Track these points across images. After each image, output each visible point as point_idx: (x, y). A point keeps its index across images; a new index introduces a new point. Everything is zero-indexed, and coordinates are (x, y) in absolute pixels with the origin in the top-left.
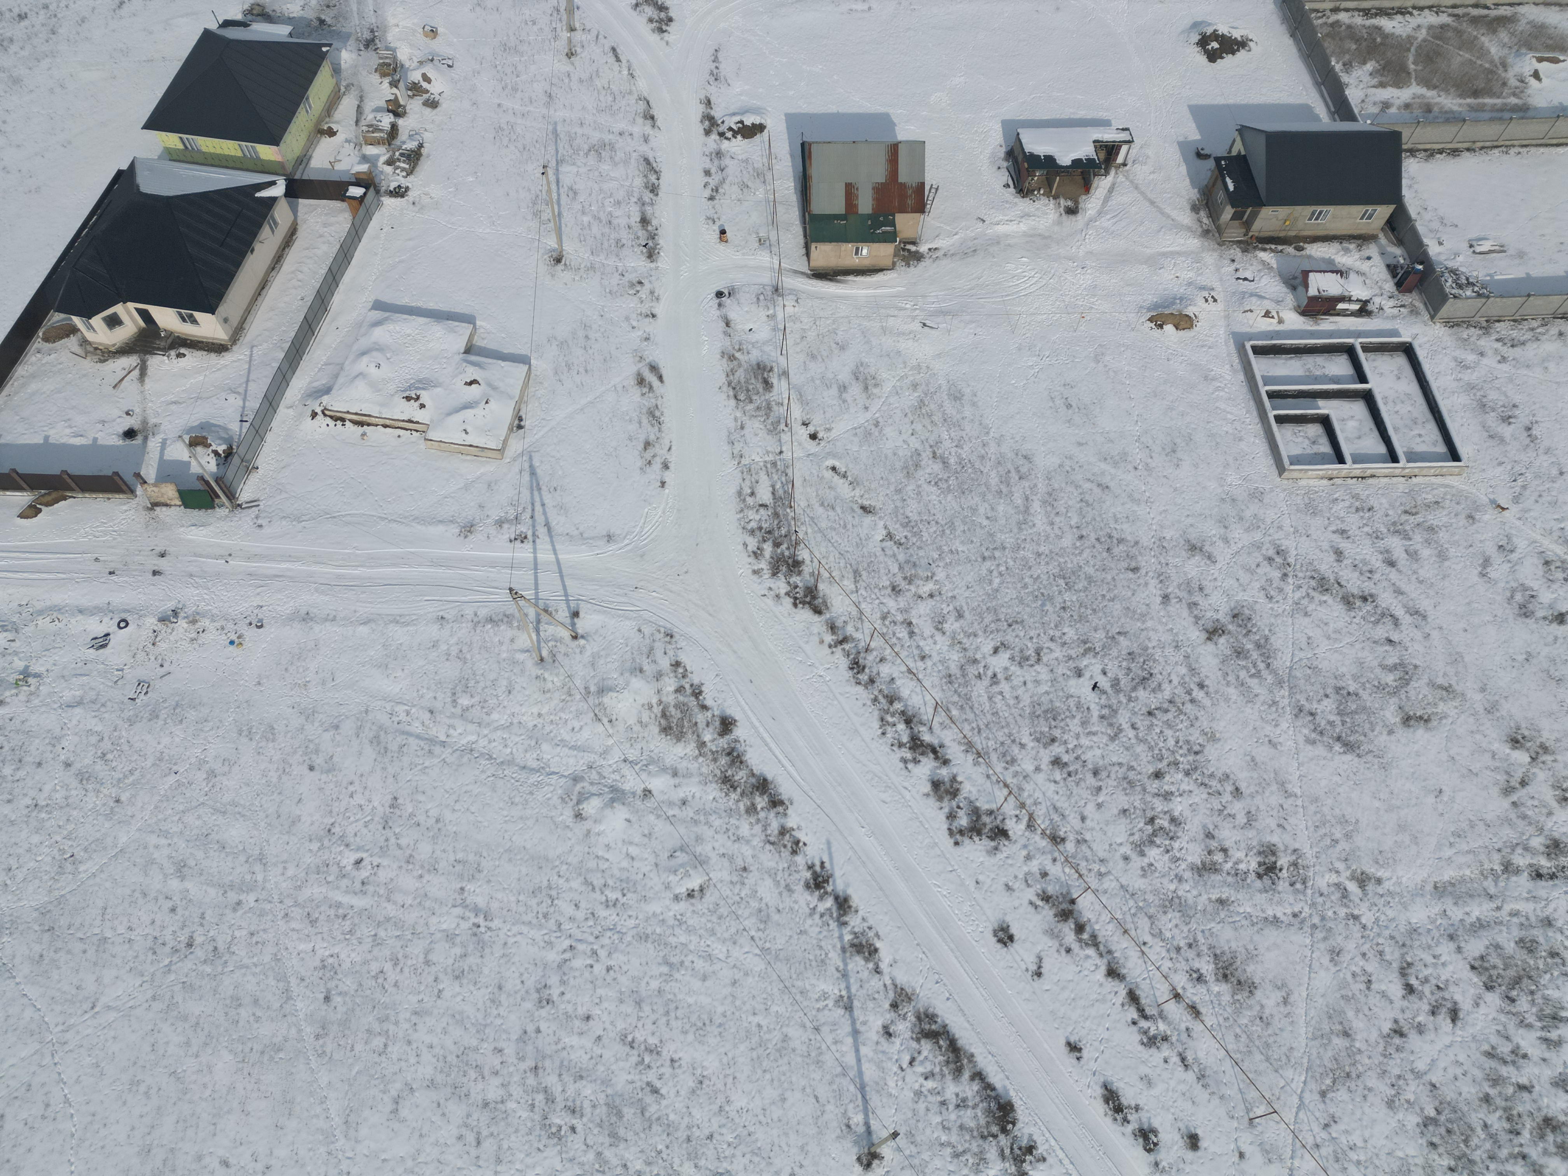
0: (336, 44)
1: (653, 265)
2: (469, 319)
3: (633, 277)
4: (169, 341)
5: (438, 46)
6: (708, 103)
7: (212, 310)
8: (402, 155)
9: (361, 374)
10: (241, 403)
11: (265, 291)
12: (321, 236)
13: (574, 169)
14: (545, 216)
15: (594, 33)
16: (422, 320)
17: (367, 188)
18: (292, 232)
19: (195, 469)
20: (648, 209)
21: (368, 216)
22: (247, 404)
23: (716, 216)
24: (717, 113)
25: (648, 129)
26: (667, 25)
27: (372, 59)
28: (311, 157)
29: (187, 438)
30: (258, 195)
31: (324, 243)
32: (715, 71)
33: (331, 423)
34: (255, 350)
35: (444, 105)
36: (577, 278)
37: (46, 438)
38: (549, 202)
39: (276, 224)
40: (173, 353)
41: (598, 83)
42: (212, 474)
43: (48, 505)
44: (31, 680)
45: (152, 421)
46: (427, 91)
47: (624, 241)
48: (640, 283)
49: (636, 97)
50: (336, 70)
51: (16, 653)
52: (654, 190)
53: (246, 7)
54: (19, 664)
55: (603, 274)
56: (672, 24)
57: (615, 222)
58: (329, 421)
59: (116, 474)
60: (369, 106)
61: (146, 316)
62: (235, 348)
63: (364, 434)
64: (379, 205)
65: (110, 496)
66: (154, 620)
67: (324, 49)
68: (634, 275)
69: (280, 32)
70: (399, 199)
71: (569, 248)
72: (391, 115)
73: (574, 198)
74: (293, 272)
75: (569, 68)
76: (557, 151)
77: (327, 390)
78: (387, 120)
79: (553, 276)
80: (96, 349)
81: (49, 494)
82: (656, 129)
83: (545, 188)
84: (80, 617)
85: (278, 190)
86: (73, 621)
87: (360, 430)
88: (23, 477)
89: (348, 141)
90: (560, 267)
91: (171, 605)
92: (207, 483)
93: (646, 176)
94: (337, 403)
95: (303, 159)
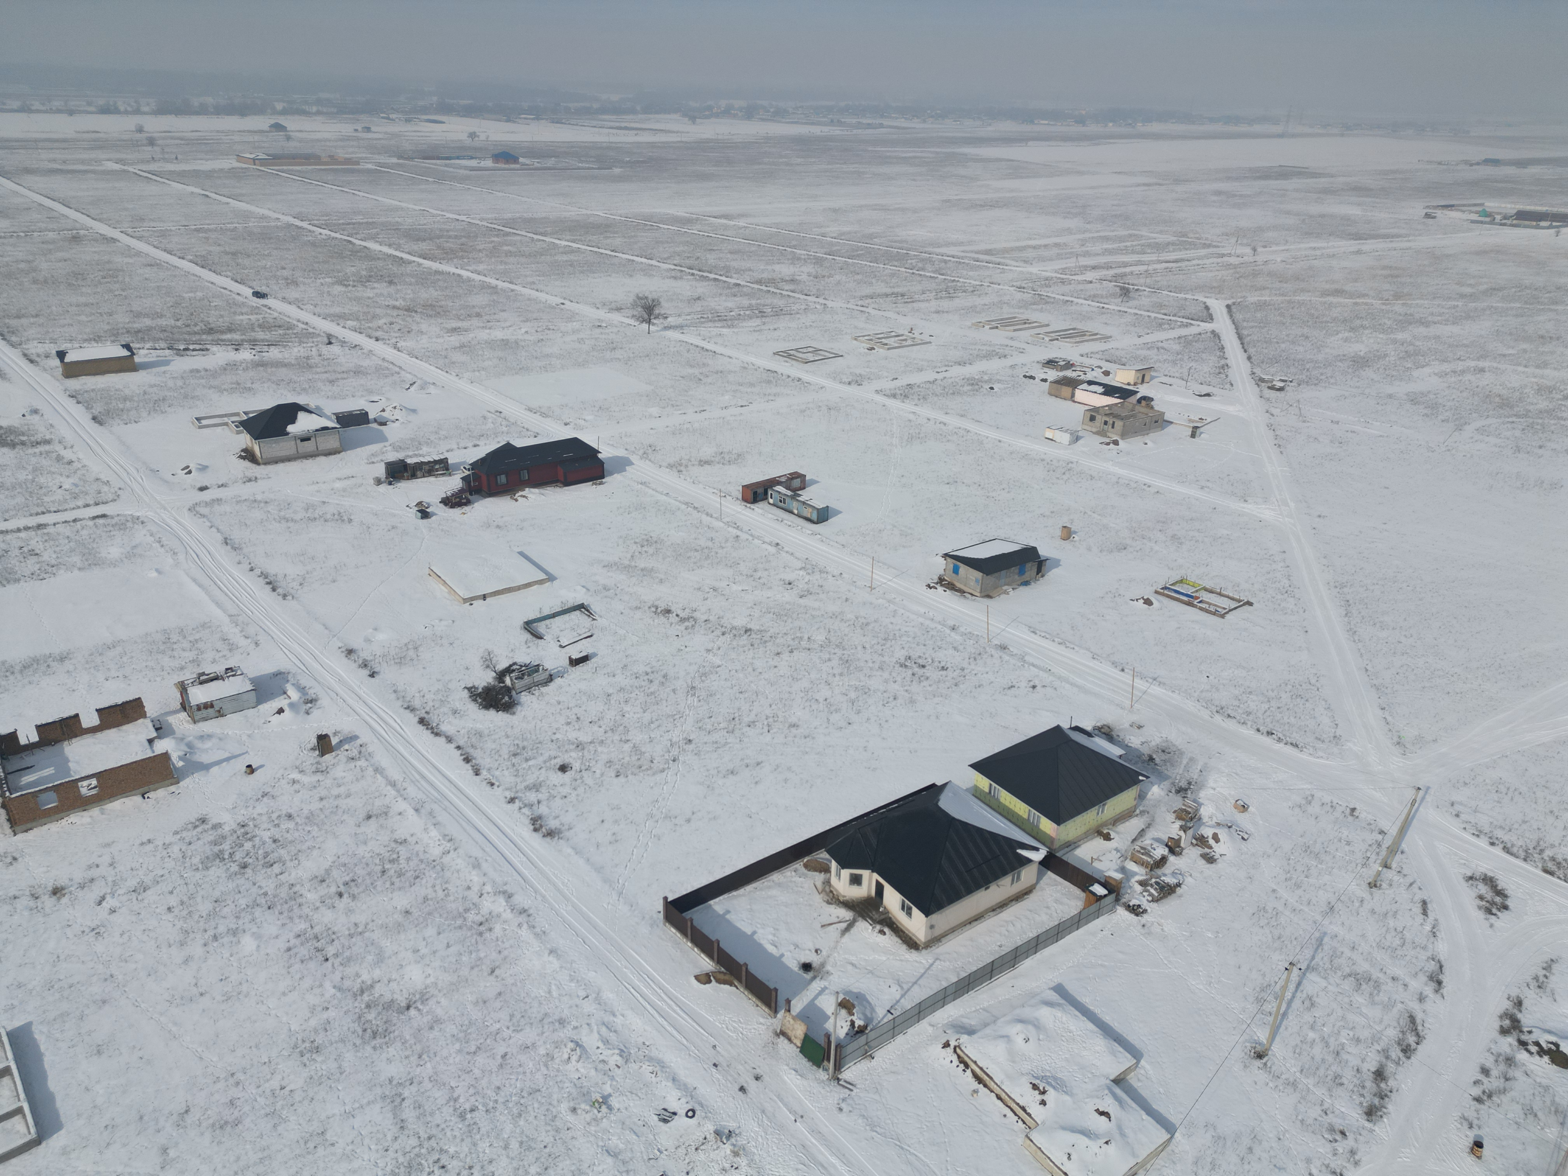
0: (1153, 778)
1: (1368, 1125)
2: (1136, 1054)
3: (1338, 1123)
4: (883, 917)
5: (1242, 820)
6: (1519, 1004)
7: (927, 913)
8: (1157, 883)
9: (1007, 1037)
10: (898, 997)
11: (976, 923)
12: (1048, 908)
13: (1324, 983)
14: (1268, 1007)
15: (1409, 880)
16: (1091, 1026)
17: (1110, 892)
18: (1027, 892)
19: (829, 1026)
20: (1391, 1067)
21: (1097, 914)
22: (903, 1000)
23: (1475, 1122)
24: (1526, 1019)
25: (1429, 990)
26: (1499, 910)
27: (1177, 803)
28: (1079, 846)
29: (841, 997)
30: (1019, 851)
31: (1047, 914)
32: (1541, 979)
33: (956, 1062)
34: (938, 962)
35: (1220, 865)
36: (1271, 1084)
37: (754, 933)
38: (1279, 997)
39: (1019, 878)
40: (878, 927)
41: (1392, 923)
42: (838, 1038)
43: (719, 981)
44: (604, 1109)
45: (828, 967)
46: (1211, 848)
47: (1344, 1080)
48: (1343, 1133)
49: (1429, 954)
50: (1141, 797)
51: (612, 1078)
52: (1407, 1051)
53: (1099, 724)
54: (608, 1089)
55: (1303, 1098)
56: (1506, 912)
57: (1345, 1056)
58: (955, 1058)
59: (776, 990)
60: (1152, 834)
61: (880, 889)
62: (924, 951)
63: (975, 1091)
64: (1112, 910)
65: (759, 1004)
66: (712, 1128)
67: (1141, 778)
68: (1339, 1121)
69: (1114, 751)
70: (1133, 916)
71: (1277, 1049)
72: (1167, 850)
73: (1309, 1009)
74: (1007, 922)
75: (1366, 895)
76: (1313, 958)
77: (971, 1032)
78: (1160, 851)
79: (1245, 1066)
80: (831, 892)
81: (725, 974)
82: (1438, 996)
83: (1281, 983)
84: (670, 1084)
85: (1037, 856)
86: (664, 1083)
87: (975, 1085)
88: (720, 950)
89: (1117, 850)
90: (1258, 1063)
91: (732, 1125)
92: (829, 1043)
93: (1403, 1032)
94: (972, 1048)
95: (1071, 845)
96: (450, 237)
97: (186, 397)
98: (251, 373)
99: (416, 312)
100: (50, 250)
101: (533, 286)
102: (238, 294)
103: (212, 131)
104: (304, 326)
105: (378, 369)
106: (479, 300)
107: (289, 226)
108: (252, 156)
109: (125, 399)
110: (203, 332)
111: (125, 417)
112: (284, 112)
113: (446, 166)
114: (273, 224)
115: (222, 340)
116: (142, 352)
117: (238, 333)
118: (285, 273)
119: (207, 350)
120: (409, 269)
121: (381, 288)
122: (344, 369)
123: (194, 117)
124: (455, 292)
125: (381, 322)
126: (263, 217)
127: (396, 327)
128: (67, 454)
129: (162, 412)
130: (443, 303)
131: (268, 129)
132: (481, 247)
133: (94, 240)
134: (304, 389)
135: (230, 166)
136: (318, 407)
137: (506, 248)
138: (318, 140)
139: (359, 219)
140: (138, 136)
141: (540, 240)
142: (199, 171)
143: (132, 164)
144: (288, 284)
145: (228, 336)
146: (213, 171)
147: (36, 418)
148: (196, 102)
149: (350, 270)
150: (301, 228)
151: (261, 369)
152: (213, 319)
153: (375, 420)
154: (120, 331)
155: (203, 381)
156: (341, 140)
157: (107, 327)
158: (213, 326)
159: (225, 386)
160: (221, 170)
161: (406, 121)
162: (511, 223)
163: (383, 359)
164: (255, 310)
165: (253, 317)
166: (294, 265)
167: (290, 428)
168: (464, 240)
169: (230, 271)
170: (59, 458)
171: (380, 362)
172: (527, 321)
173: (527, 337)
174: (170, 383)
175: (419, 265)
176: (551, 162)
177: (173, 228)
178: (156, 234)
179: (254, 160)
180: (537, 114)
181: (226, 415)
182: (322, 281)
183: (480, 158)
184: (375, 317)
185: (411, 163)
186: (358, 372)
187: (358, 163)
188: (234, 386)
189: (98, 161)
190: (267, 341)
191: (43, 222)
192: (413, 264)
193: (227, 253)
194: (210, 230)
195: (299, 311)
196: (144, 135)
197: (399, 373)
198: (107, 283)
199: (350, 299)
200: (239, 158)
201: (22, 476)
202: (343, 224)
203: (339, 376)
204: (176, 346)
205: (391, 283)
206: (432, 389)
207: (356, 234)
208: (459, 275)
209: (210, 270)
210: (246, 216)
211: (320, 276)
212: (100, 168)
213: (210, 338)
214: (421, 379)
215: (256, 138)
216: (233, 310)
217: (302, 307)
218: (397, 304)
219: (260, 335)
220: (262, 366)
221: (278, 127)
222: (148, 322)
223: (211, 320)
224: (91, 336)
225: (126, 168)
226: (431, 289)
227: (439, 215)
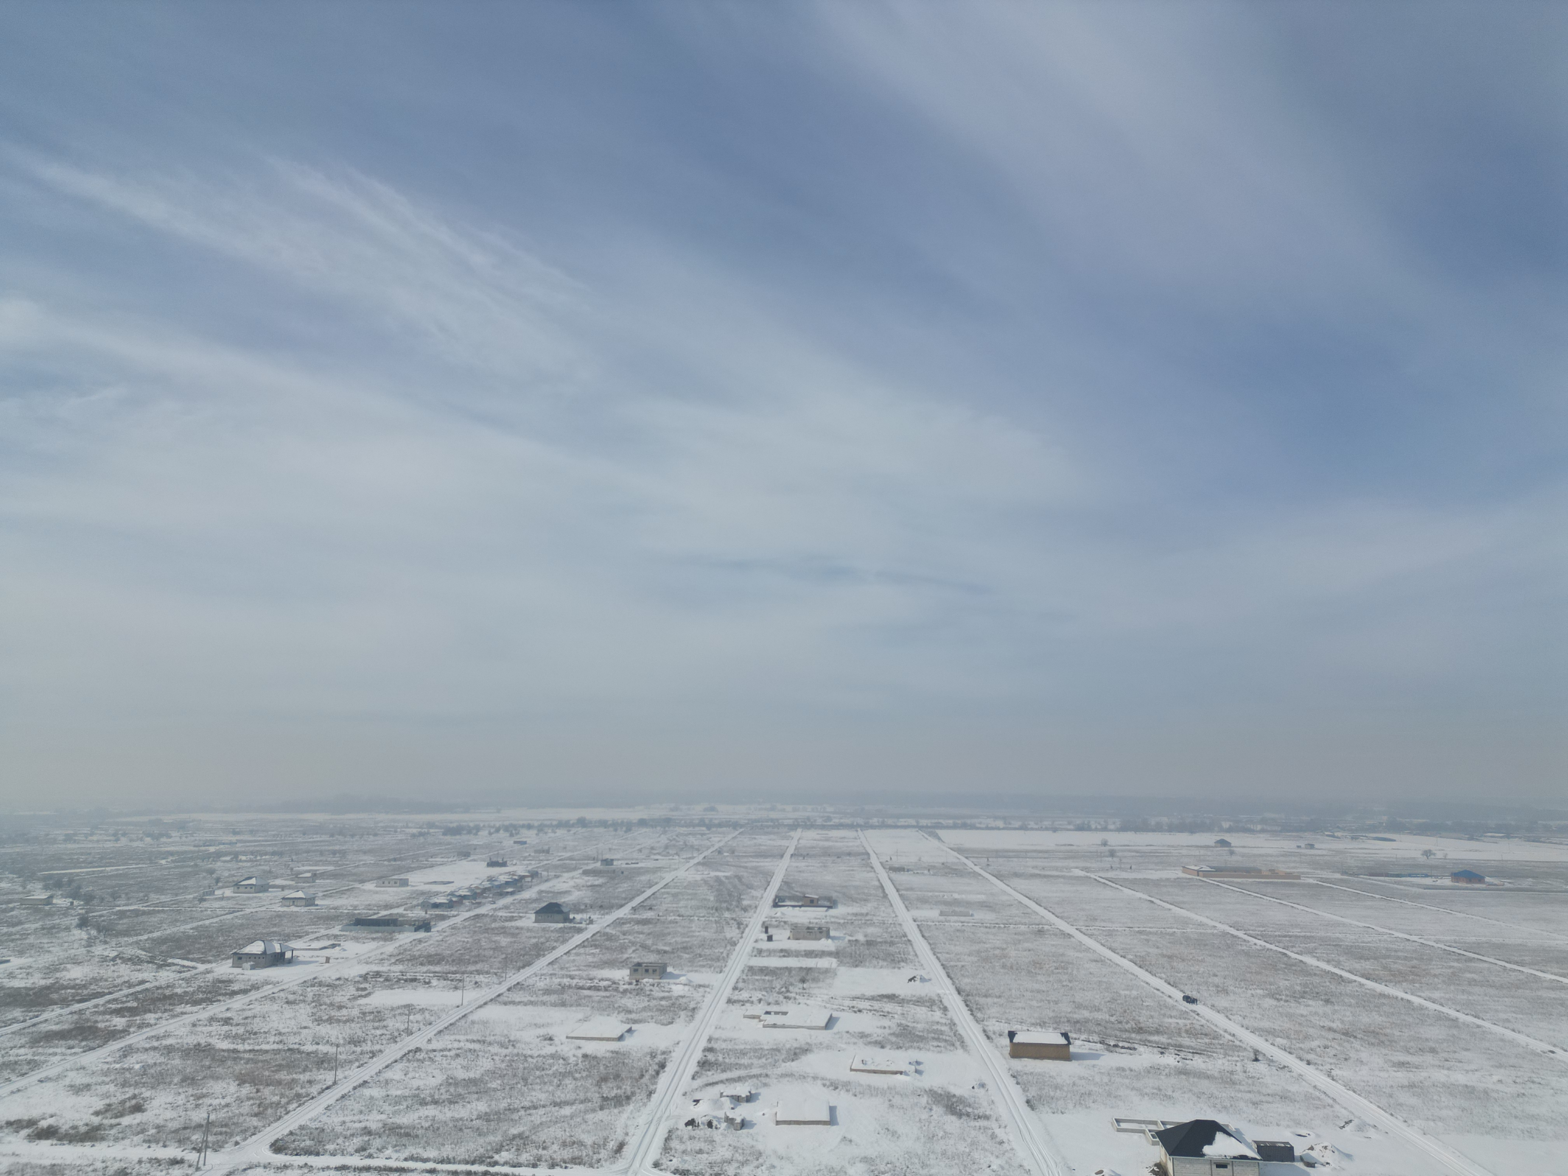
96: (1399, 958)
97: (1109, 1095)
98: (1173, 1080)
99: (1355, 1037)
100: (1020, 941)
101: (1507, 1025)
102: (1170, 997)
103: (1163, 846)
104: (1231, 1038)
105: (1308, 1097)
106: (1434, 1033)
107: (1225, 934)
108: (1196, 868)
109: (1056, 1087)
110: (1133, 1030)
111: (1053, 1106)
112: (1230, 830)
113: (1395, 883)
114: (1209, 931)
115: (1149, 1041)
116: (1078, 1043)
117: (1166, 1036)
118: (1216, 980)
119: (1135, 1049)
120: (1349, 988)
121: (1316, 1006)
122: (1270, 1092)
123: (1150, 834)
124: (1404, 1020)
125: (1314, 1044)
126: (1201, 925)
127: (1331, 1052)
128: (1001, 1134)
129: (1086, 1108)
130: (1388, 1031)
131: (1214, 845)
132: (1437, 972)
133: (1053, 934)
134: (1225, 1107)
135: (1175, 876)
136: (1237, 1131)
137: (1468, 975)
138: (1260, 855)
139: (1296, 932)
140: (1103, 848)
141: (1515, 970)
142: (1149, 879)
143: (1093, 872)
144: (1218, 992)
145: (1155, 1038)
146: (1161, 880)
147: (982, 1091)
148: (1153, 822)
149: (1283, 984)
150: (1235, 937)
151: (1184, 1077)
152: (1144, 1019)
153: (1301, 1159)
154: (1062, 1020)
155: (1127, 1081)
156: (1282, 856)
157: (1051, 1014)
158: (1142, 1025)
159: (1147, 1091)
160: (1168, 880)
161: (1352, 838)
162: (1475, 948)
163: (1315, 1087)
164: (1184, 1015)
165: (1181, 1022)
166: (1227, 973)
167: (1207, 1149)
168: (1415, 962)
169: (1164, 973)
170: (993, 1136)
171: (1311, 1090)
172: (1500, 1066)
173: (1500, 1087)
174: (1097, 1079)
175: (1361, 985)
176: (1527, 883)
177: (1119, 929)
178: (1104, 933)
179: (1198, 871)
180: (1507, 832)
181: (1144, 1122)
182: (1253, 992)
183: (1436, 877)
184: (1307, 1037)
185: (1356, 879)
186: (1284, 1097)
187: (1298, 878)
188: (1155, 1091)
189: (1068, 869)
190: (1192, 1048)
191: (1019, 917)
192: (1354, 984)
193: (1163, 956)
194: (1150, 933)
195: (1227, 1020)
196: (1107, 848)
197: (1332, 1106)
198: (1058, 973)
199: (1281, 1014)
200: (1185, 869)
201: (962, 1147)
202: (1279, 936)
203: (1264, 1099)
204: (1107, 1041)
205: (1327, 1001)
206: (1372, 1133)
207: (1293, 947)
208: (1408, 1001)
209: (1147, 970)
210: (1185, 922)
211: (1251, 987)
212: (1071, 874)
213: (1138, 1037)
214: (1359, 1118)
215: (1202, 852)
216: (1162, 1012)
217: (1231, 1017)
218: (1334, 1025)
219: (1186, 1041)
220: (1185, 1074)
221: (1223, 843)
222: (1086, 1014)
223: (1141, 1019)
224: (1038, 1021)
225: (1088, 874)
226: (1374, 1013)
227: (1386, 934)
